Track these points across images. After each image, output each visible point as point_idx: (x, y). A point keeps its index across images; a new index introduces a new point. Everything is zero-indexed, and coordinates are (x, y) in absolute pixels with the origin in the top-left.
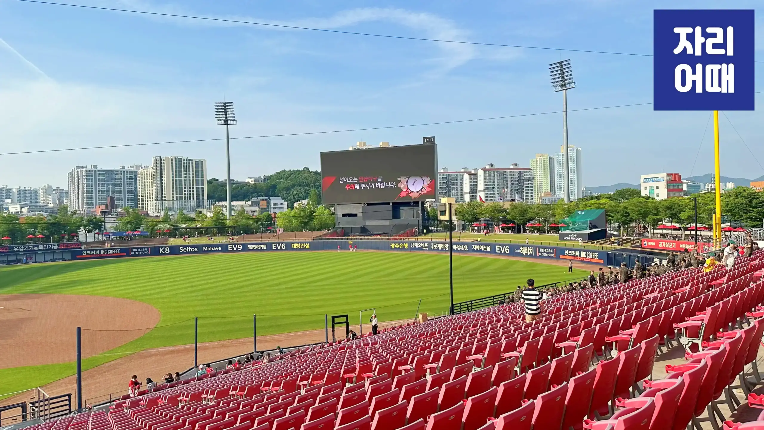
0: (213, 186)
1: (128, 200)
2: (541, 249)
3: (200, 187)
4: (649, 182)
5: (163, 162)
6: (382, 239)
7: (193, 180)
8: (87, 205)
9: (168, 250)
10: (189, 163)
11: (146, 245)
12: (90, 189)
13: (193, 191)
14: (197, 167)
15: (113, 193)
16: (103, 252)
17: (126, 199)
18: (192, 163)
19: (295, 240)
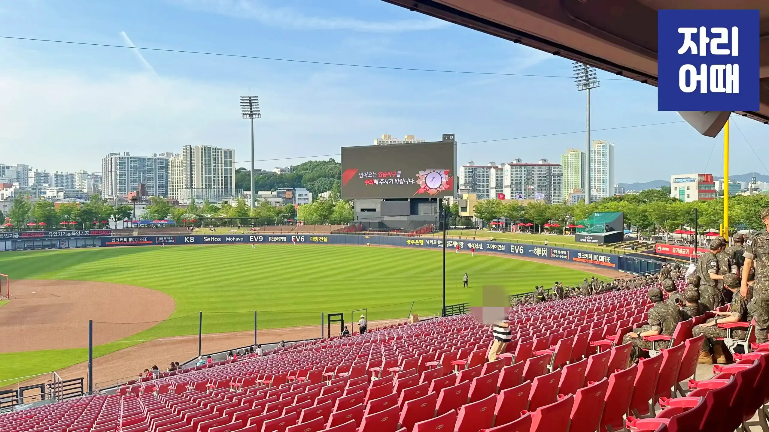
0: (242, 175)
1: (159, 187)
2: (554, 251)
3: (229, 176)
4: (679, 182)
5: (193, 150)
6: (398, 235)
7: (222, 169)
8: (120, 191)
9: (192, 239)
10: (218, 152)
11: (172, 234)
12: (122, 175)
13: (222, 180)
14: (226, 157)
15: (145, 180)
16: (131, 240)
17: (157, 186)
18: (221, 152)
19: (314, 233)
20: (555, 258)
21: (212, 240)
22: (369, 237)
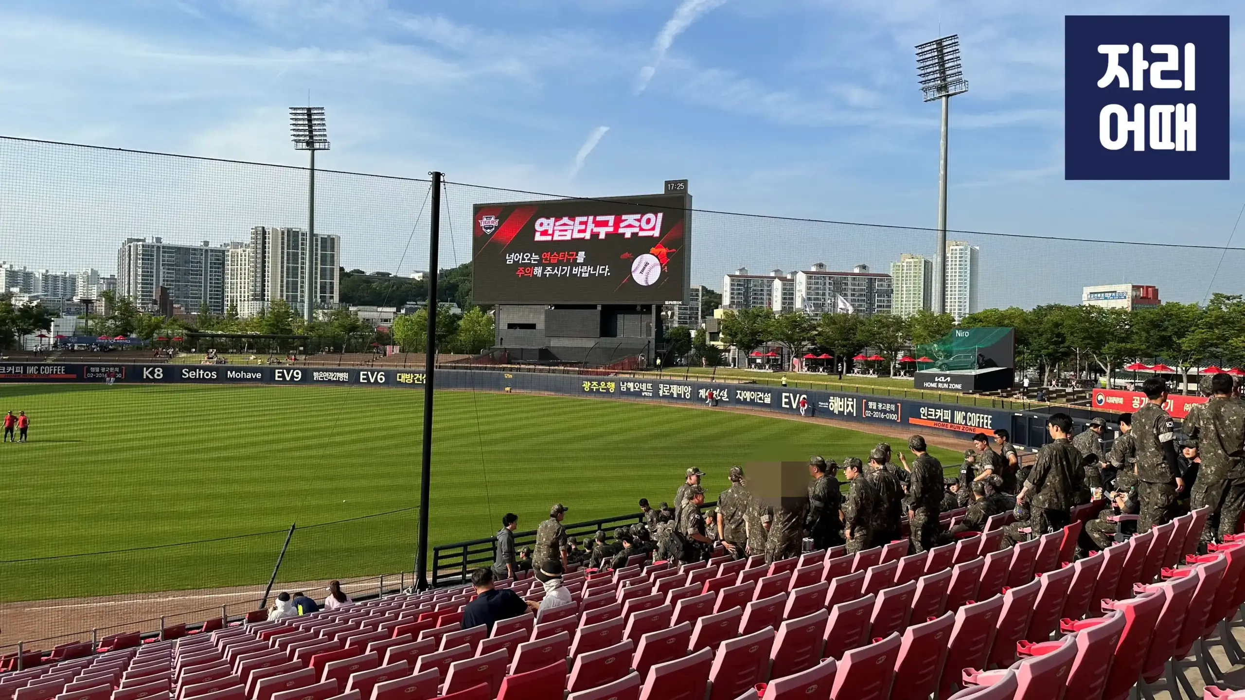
0: (353, 282)
1: (210, 298)
2: (870, 404)
3: (328, 280)
4: (1098, 299)
5: (267, 235)
6: (568, 372)
7: (316, 269)
9: (159, 373)
11: (119, 361)
12: (147, 276)
13: (316, 287)
14: (324, 248)
15: (187, 285)
16: (32, 370)
17: (208, 296)
18: (317, 240)
19: (405, 366)
20: (871, 419)
21: (200, 374)
22: (511, 376)
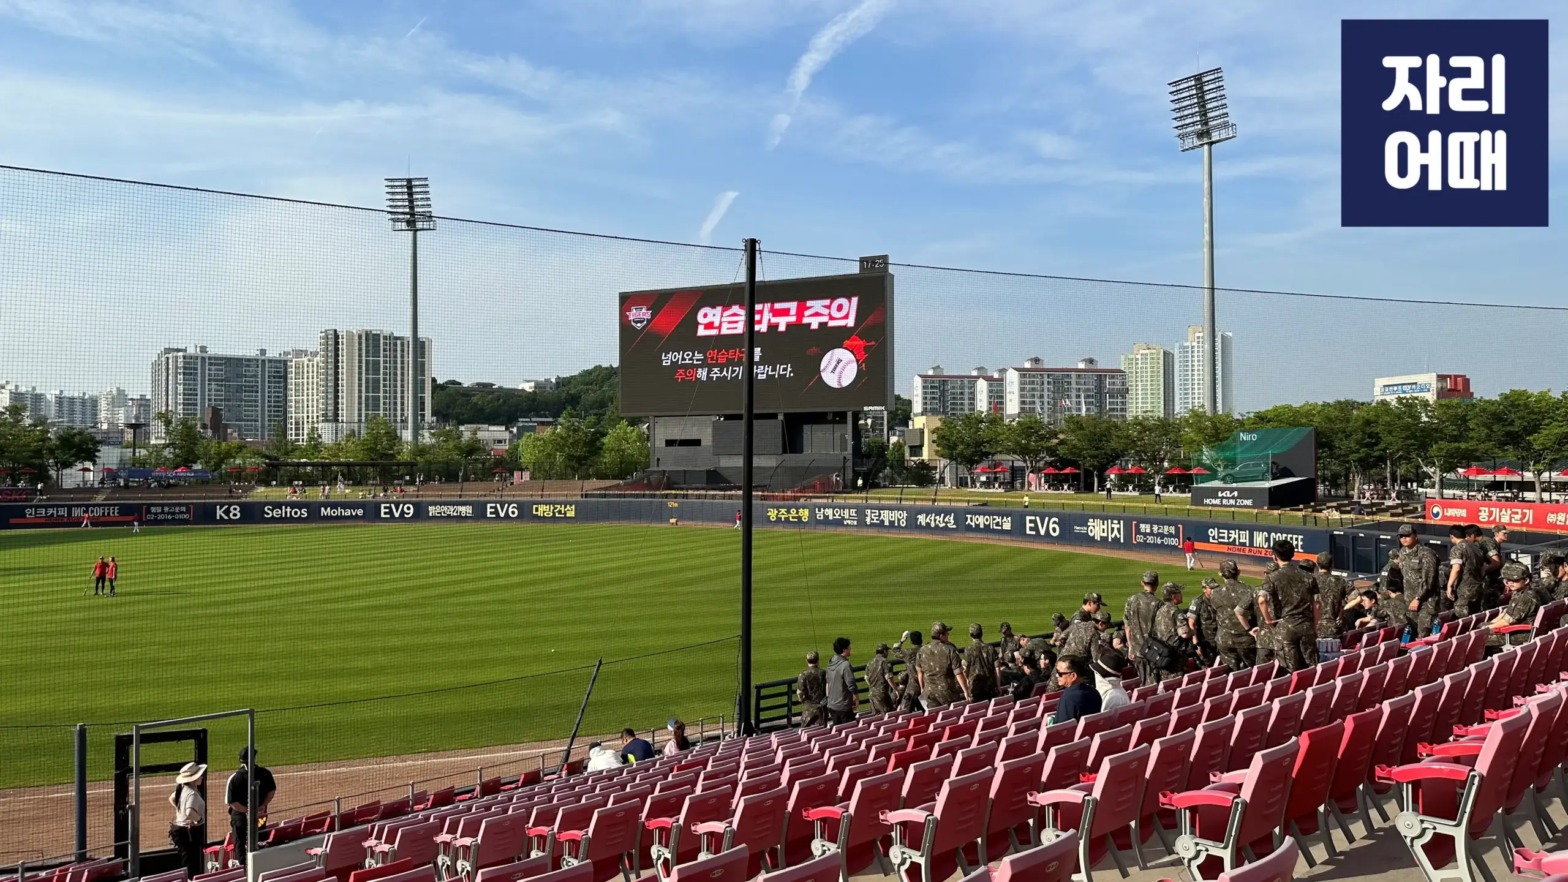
0: (448, 396)
1: (270, 421)
2: (1142, 526)
4: (1395, 393)
5: (340, 340)
7: (402, 380)
9: (236, 512)
10: (396, 345)
11: (184, 498)
12: (190, 395)
13: (402, 404)
15: (239, 406)
17: (267, 419)
18: (402, 345)
19: (542, 496)
20: (1145, 546)
21: (286, 512)
22: (676, 505)
